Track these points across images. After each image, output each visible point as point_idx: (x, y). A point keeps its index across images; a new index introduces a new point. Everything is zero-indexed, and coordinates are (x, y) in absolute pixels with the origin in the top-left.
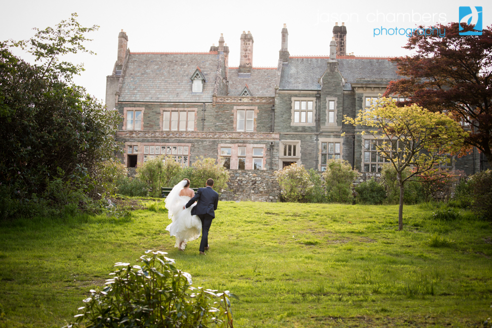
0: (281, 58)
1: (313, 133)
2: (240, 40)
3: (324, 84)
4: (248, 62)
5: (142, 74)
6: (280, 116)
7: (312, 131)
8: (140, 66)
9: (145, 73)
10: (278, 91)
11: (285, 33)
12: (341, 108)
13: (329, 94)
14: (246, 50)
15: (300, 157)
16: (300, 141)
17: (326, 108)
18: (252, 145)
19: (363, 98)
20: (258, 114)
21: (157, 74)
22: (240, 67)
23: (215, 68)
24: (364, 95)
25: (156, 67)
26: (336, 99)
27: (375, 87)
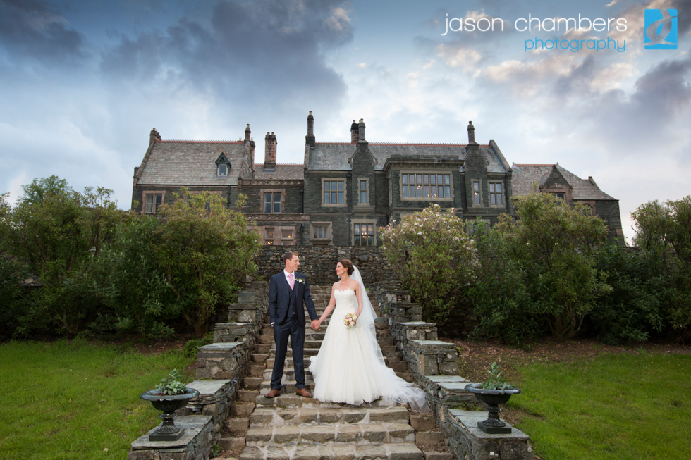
0: (307, 143)
1: (345, 214)
2: (265, 141)
3: (355, 164)
4: (272, 159)
5: (166, 160)
6: (310, 197)
7: (344, 212)
8: (164, 153)
9: (170, 159)
10: (307, 172)
11: (310, 120)
12: (373, 188)
13: (361, 174)
14: (271, 149)
15: (331, 239)
16: (331, 223)
17: (357, 188)
18: (280, 228)
19: (400, 175)
20: (285, 197)
21: (181, 160)
22: (265, 163)
23: (242, 155)
24: (401, 172)
25: (181, 154)
26: (368, 179)
27: (412, 164)
